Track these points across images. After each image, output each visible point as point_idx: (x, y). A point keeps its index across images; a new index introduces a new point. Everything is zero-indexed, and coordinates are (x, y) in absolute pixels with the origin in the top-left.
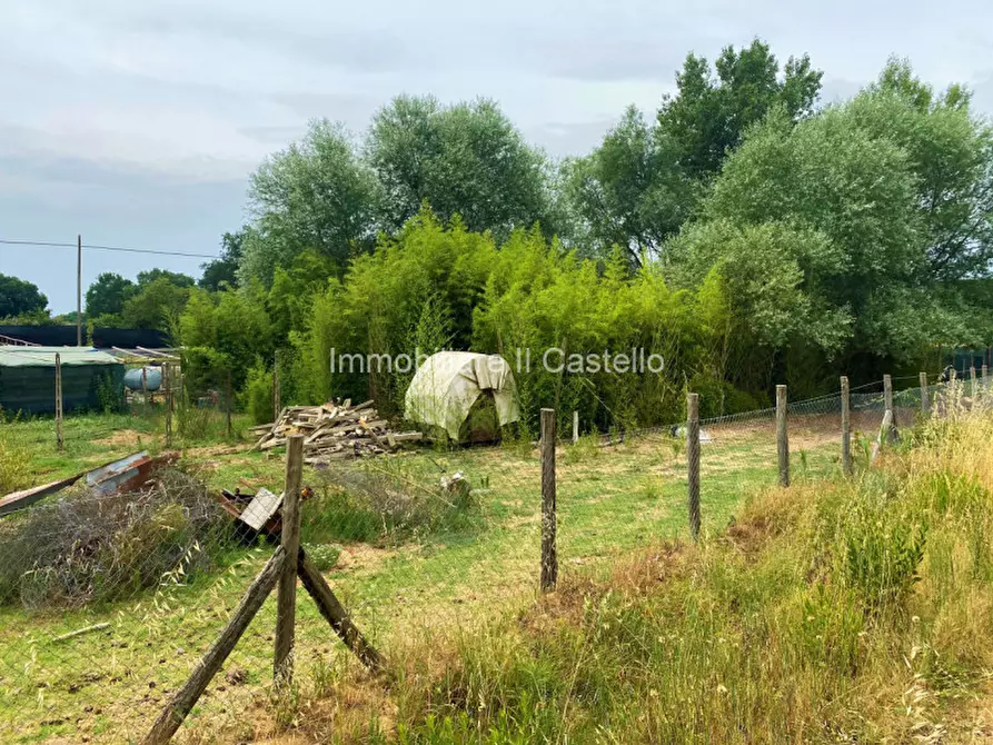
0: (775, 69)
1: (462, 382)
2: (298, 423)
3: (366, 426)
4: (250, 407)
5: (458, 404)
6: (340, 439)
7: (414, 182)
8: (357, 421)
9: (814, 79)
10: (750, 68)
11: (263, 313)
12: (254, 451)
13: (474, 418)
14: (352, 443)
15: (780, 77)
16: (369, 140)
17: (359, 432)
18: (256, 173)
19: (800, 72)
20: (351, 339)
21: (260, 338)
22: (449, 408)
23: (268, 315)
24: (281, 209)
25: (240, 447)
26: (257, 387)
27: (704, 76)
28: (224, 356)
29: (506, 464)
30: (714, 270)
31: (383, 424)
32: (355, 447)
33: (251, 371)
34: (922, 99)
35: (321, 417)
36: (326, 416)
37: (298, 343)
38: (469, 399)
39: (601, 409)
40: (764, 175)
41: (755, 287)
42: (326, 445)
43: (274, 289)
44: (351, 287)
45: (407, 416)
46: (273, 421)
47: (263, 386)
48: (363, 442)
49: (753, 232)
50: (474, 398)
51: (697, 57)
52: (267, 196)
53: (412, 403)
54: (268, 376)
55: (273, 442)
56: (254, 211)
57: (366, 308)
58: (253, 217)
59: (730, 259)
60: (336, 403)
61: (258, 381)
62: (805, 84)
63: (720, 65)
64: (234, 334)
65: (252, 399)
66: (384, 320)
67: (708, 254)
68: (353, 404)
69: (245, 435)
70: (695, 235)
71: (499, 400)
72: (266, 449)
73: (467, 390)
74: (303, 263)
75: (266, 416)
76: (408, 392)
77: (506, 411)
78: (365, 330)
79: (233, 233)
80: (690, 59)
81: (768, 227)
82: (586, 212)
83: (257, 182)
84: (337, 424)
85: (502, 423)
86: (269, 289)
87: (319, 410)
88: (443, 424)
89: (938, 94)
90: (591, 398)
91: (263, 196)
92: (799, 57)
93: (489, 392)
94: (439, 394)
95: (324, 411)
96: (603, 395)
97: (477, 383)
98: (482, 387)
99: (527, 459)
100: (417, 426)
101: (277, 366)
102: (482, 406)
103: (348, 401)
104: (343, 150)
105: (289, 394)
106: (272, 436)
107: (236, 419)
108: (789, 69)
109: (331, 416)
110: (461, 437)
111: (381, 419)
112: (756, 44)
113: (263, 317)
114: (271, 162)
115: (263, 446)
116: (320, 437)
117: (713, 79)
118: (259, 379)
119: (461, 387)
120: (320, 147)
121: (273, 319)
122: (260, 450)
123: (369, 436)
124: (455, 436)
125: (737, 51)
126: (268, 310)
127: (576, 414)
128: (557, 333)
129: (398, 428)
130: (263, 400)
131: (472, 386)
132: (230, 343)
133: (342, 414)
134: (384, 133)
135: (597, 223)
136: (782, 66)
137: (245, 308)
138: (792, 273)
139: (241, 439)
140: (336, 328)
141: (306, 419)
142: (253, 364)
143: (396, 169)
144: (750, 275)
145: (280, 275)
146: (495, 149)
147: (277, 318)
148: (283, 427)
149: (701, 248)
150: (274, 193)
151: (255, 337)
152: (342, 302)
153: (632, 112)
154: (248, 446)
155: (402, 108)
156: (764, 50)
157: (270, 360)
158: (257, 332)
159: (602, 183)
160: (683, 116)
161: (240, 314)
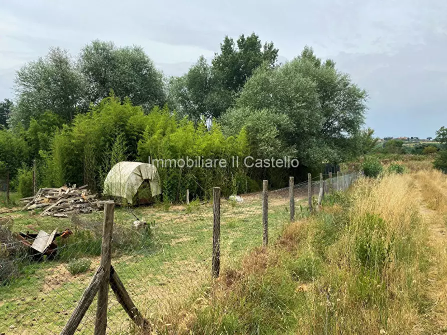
0: (260, 46)
1: (134, 176)
2: (48, 196)
3: (85, 197)
4: (19, 188)
5: (132, 187)
6: (72, 204)
7: (103, 82)
8: (80, 195)
9: (275, 52)
10: (250, 44)
11: (24, 141)
12: (23, 211)
13: (139, 194)
14: (78, 206)
15: (262, 50)
16: (80, 60)
17: (81, 200)
18: (20, 71)
19: (270, 48)
20: (75, 154)
21: (22, 154)
22: (128, 188)
23: (27, 142)
24: (33, 90)
25: (15, 209)
26: (23, 178)
27: (232, 46)
28: (2, 163)
29: (158, 215)
30: (243, 128)
31: (92, 196)
32: (80, 208)
33: (19, 170)
34: (317, 64)
35: (60, 193)
36: (63, 192)
37: (44, 156)
38: (138, 184)
39: (199, 188)
40: (262, 89)
41: (259, 136)
42: (65, 207)
43: (30, 129)
44: (75, 129)
45: (105, 192)
46: (32, 195)
47: (27, 178)
48: (84, 205)
49: (258, 114)
50: (140, 184)
51: (229, 38)
52: (25, 83)
53: (108, 186)
54: (29, 173)
55: (34, 206)
56: (18, 90)
57: (83, 140)
58: (17, 93)
59: (250, 124)
60: (69, 187)
61: (23, 176)
62: (272, 54)
63: (238, 42)
64: (7, 152)
65: (20, 184)
66: (93, 146)
67: (240, 122)
68: (77, 187)
69: (16, 202)
70: (234, 114)
71: (151, 184)
72: (31, 210)
73: (136, 180)
74: (46, 117)
75: (29, 192)
76: (106, 180)
77: (155, 190)
78: (82, 151)
80: (227, 38)
81: (264, 111)
83: (20, 75)
84: (70, 196)
85: (153, 196)
86: (26, 129)
87: (59, 189)
88: (125, 196)
89: (323, 62)
90: (194, 183)
91: (23, 83)
92: (269, 43)
93: (147, 181)
94: (123, 182)
95: (62, 190)
96: (200, 182)
97: (141, 176)
98: (144, 178)
99: (167, 211)
100: (111, 198)
101: (34, 169)
102: (144, 187)
103: (75, 185)
104: (67, 64)
105: (41, 182)
106: (34, 203)
107: (11, 194)
108: (265, 47)
109: (66, 193)
110: (134, 202)
111: (92, 194)
112: (253, 35)
113: (24, 143)
114: (28, 66)
115: (29, 208)
116: (61, 203)
117: (236, 48)
118: (24, 174)
119: (133, 179)
120: (55, 61)
121: (30, 144)
122: (26, 210)
123: (87, 202)
124: (131, 202)
125: (246, 37)
126: (26, 140)
127: (188, 191)
128: (179, 154)
129: (100, 197)
130: (26, 185)
131: (139, 178)
132: (5, 156)
133: (72, 192)
134: (87, 57)
136: (263, 44)
137: (14, 138)
138: (275, 131)
139: (15, 205)
140: (67, 149)
141: (53, 194)
142: (20, 166)
143: (93, 75)
144: (257, 131)
145: (33, 123)
146: (141, 70)
147: (31, 144)
148: (40, 198)
149: (237, 119)
150: (28, 82)
151: (20, 153)
152: (70, 136)
153: (202, 59)
154: (20, 208)
155: (96, 46)
156: (256, 38)
157: (30, 164)
158: (21, 151)
159: (189, 89)
160: (223, 63)
161: (11, 142)
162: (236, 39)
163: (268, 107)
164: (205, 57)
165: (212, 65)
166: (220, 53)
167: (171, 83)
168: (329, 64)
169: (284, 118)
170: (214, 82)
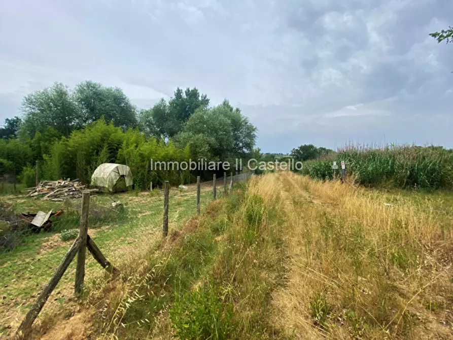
0: (199, 96)
1: (113, 173)
2: (48, 187)
3: (76, 187)
4: (24, 181)
5: (112, 180)
6: (66, 192)
7: (92, 109)
8: (73, 186)
9: (208, 100)
10: (193, 94)
12: (27, 197)
13: (117, 185)
14: (71, 193)
15: (200, 98)
16: (74, 93)
17: (74, 189)
18: (27, 97)
19: (205, 98)
20: (70, 158)
21: (27, 156)
22: (109, 181)
23: (31, 149)
24: (37, 111)
25: (21, 196)
26: (27, 174)
27: (182, 94)
28: (11, 162)
29: (130, 198)
30: (188, 144)
31: (83, 187)
32: (72, 194)
34: (231, 110)
35: (57, 184)
36: (59, 184)
37: (47, 158)
38: (116, 178)
39: (159, 181)
40: (200, 122)
41: (198, 149)
42: (61, 194)
43: (34, 139)
44: (71, 141)
45: (92, 183)
46: (35, 186)
47: (30, 174)
48: (76, 193)
49: (197, 136)
50: (118, 178)
51: (180, 89)
52: (31, 106)
53: (94, 179)
54: (32, 170)
55: (36, 193)
56: (25, 111)
57: (76, 148)
58: (24, 113)
59: (192, 142)
60: (64, 180)
61: (28, 172)
62: (205, 102)
63: (186, 92)
64: (15, 155)
65: (25, 178)
66: (84, 152)
67: (186, 141)
68: (71, 180)
69: (22, 191)
70: (183, 135)
71: (126, 178)
72: (33, 196)
73: (115, 175)
74: (48, 131)
75: (32, 184)
76: (93, 176)
77: (128, 182)
78: (76, 155)
79: (10, 119)
80: (178, 88)
81: (201, 135)
82: (148, 125)
83: (27, 100)
84: (65, 187)
85: (127, 186)
86: (32, 139)
87: (57, 182)
88: (107, 186)
89: (234, 109)
90: (156, 178)
91: (29, 105)
92: (204, 94)
93: (123, 176)
94: (105, 177)
95: (59, 183)
96: (159, 177)
97: (119, 173)
98: (121, 174)
99: (137, 196)
100: (97, 187)
101: (37, 167)
102: (121, 180)
103: (69, 179)
104: (66, 95)
105: (42, 177)
106: (36, 191)
107: (18, 186)
108: (202, 97)
109: (62, 184)
110: (113, 190)
111: (83, 185)
112: (195, 88)
113: (29, 149)
114: (34, 94)
115: (32, 195)
116: (57, 191)
117: (184, 95)
118: (28, 171)
119: (113, 174)
120: (57, 92)
121: (33, 150)
122: (30, 197)
123: (78, 191)
124: (111, 190)
125: (190, 90)
126: (31, 147)
127: (151, 183)
128: (146, 159)
129: (88, 187)
131: (117, 174)
133: (67, 183)
134: (81, 91)
135: (151, 129)
136: (201, 95)
138: (207, 147)
139: (20, 193)
140: (64, 154)
141: (51, 185)
142: (25, 165)
143: (85, 104)
144: (196, 147)
145: (38, 135)
146: (120, 103)
147: (35, 150)
148: (40, 188)
149: (184, 138)
150: (34, 105)
151: (25, 156)
152: (66, 145)
153: (163, 100)
154: (24, 196)
155: (89, 85)
156: (197, 90)
157: (34, 164)
158: (26, 154)
159: (154, 118)
160: (176, 103)
161: (18, 147)
162: (184, 90)
163: (203, 133)
164: (165, 99)
165: (169, 105)
166: (174, 97)
167: (142, 113)
168: (237, 110)
169: (212, 140)
170: (169, 115)
